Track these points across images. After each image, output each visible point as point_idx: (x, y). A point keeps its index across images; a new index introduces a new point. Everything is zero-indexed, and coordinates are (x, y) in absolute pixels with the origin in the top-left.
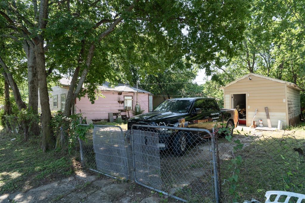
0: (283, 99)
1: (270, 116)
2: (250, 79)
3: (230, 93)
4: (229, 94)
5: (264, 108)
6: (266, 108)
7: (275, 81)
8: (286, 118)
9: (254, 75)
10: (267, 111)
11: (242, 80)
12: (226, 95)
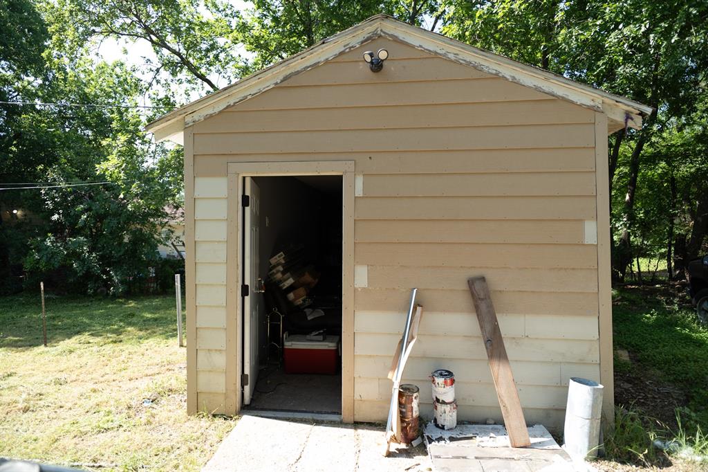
0: (582, 221)
1: (507, 345)
2: (377, 66)
3: (233, 167)
4: (227, 174)
5: (465, 287)
6: (477, 286)
7: (537, 89)
8: (596, 357)
9: (401, 36)
10: (483, 306)
11: (315, 66)
12: (200, 182)
